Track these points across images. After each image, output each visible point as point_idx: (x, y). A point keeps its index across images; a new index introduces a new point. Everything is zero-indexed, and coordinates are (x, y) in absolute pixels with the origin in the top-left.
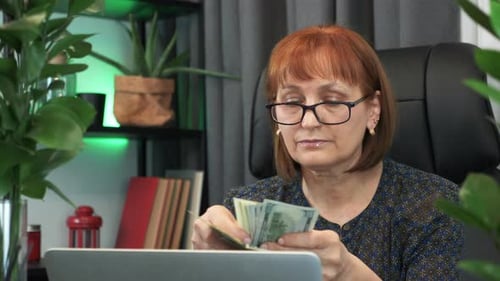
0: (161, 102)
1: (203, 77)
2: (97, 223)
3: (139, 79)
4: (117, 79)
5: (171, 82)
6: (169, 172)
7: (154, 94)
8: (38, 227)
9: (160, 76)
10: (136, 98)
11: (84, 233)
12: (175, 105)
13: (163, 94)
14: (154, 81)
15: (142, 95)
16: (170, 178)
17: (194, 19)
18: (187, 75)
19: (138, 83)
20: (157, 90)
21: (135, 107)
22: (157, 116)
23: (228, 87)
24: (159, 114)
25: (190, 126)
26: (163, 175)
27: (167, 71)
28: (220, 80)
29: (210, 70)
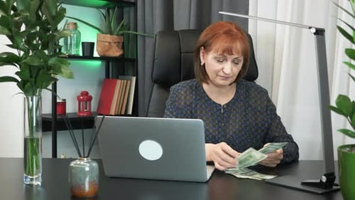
0: (117, 46)
1: (137, 35)
2: (90, 99)
3: (109, 35)
4: (98, 36)
5: (122, 37)
6: (120, 77)
7: (115, 43)
8: (65, 100)
9: (117, 35)
10: (107, 44)
11: (84, 103)
12: (123, 48)
13: (119, 43)
14: (115, 37)
15: (110, 43)
16: (121, 79)
17: (132, 9)
18: (129, 34)
19: (108, 38)
20: (116, 41)
21: (107, 48)
22: (116, 52)
23: (148, 40)
24: (117, 51)
25: (130, 57)
26: (117, 78)
27: (121, 32)
28: (144, 37)
29: (139, 32)
